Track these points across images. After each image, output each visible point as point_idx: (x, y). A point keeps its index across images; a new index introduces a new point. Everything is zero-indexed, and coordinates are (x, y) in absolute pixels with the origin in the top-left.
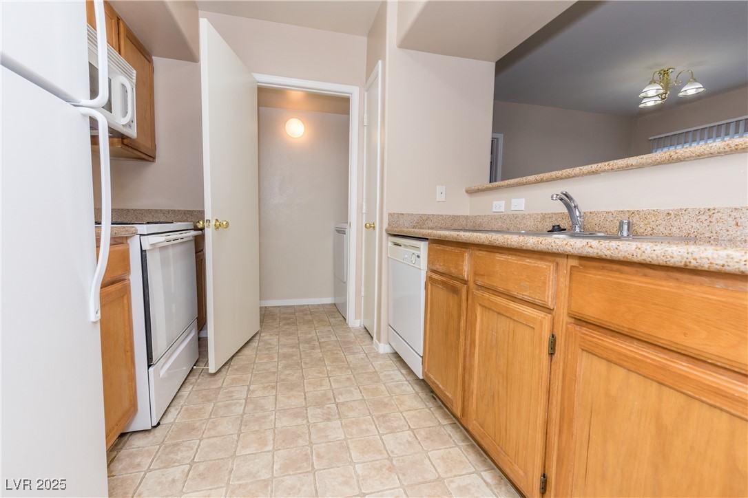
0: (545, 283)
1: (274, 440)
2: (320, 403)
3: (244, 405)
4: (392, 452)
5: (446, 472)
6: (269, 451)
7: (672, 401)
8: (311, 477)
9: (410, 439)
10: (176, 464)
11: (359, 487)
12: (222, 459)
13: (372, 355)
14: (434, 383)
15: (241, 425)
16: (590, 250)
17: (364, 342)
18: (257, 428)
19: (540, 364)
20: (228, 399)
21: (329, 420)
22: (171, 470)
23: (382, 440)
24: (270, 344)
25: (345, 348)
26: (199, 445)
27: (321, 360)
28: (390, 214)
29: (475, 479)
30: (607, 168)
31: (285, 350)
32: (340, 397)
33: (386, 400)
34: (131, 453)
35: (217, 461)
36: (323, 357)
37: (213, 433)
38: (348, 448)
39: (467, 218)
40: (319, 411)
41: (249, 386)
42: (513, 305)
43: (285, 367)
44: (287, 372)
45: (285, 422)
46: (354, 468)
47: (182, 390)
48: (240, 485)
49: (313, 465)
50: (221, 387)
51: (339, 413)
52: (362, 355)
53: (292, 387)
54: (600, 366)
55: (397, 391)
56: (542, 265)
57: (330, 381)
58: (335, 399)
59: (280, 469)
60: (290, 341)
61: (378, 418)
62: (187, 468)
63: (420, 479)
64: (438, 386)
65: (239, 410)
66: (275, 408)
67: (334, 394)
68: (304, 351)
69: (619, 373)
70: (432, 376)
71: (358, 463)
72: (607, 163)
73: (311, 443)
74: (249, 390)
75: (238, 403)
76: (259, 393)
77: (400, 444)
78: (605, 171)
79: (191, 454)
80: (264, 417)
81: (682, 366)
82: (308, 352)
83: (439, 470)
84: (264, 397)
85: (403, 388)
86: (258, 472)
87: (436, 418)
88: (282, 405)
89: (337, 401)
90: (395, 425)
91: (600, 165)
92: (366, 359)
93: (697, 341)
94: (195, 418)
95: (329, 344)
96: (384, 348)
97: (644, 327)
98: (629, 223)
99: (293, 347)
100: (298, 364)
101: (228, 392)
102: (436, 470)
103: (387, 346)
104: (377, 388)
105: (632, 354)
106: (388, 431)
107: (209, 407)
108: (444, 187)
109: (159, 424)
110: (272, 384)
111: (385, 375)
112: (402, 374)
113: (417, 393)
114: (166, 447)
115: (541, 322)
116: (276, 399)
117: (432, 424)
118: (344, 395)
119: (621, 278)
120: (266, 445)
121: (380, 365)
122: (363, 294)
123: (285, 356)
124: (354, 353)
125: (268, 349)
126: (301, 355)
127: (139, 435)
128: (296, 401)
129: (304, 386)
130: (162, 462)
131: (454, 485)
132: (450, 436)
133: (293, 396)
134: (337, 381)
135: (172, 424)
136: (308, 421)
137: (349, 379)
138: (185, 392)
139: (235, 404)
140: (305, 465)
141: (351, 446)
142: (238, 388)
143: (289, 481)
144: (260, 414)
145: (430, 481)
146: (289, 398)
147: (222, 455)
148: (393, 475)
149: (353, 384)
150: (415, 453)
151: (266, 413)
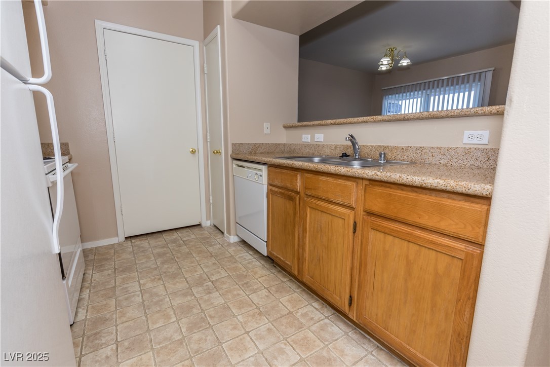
0: (351, 194)
1: (175, 313)
2: (200, 282)
3: (141, 296)
4: (258, 304)
5: (293, 308)
6: (174, 322)
7: (414, 248)
8: (210, 330)
9: (266, 294)
10: (103, 346)
11: (244, 328)
12: (141, 334)
13: (226, 245)
14: (277, 257)
15: (144, 309)
16: (376, 177)
17: (217, 236)
18: (158, 309)
19: (348, 238)
20: (125, 293)
21: (210, 293)
22: (101, 351)
23: (250, 298)
24: (143, 247)
25: (204, 243)
26: (117, 330)
27: (189, 254)
28: (233, 144)
29: (310, 308)
30: (372, 120)
31: (158, 250)
32: (212, 276)
33: (245, 273)
35: (137, 337)
36: (190, 251)
37: (124, 319)
38: (229, 308)
39: (284, 145)
40: (200, 288)
41: (139, 281)
42: (331, 206)
43: (163, 263)
44: (166, 266)
45: (178, 301)
46: (237, 319)
47: (82, 294)
48: (162, 347)
49: (209, 323)
50: (115, 286)
51: (215, 287)
52: (219, 246)
53: (174, 276)
54: (380, 236)
55: (250, 266)
56: (349, 183)
57: (201, 267)
58: (209, 279)
59: (187, 330)
60: (159, 243)
61: (243, 285)
62: (114, 347)
63: (279, 315)
64: (280, 259)
65: (139, 299)
66: (167, 292)
67: (207, 275)
68: (173, 249)
69: (390, 238)
70: (275, 253)
71: (239, 315)
72: (372, 117)
73: (202, 310)
74: (140, 284)
75: (135, 295)
76: (149, 285)
77: (262, 298)
78: (371, 122)
79: (113, 336)
80: (161, 301)
81: (418, 233)
82: (177, 249)
83: (288, 308)
84: (155, 287)
85: (254, 263)
86: (172, 336)
87: (279, 278)
88: (171, 290)
89: (211, 280)
90: (255, 287)
91: (368, 118)
92: (222, 248)
93: (425, 221)
94: (103, 312)
95: (191, 242)
96: (233, 239)
97: (402, 216)
98: (384, 153)
99: (163, 247)
100: (172, 259)
101: (123, 289)
102: (287, 308)
103: (236, 237)
104: (236, 267)
105: (396, 229)
106: (252, 292)
107: (113, 302)
108: (269, 124)
109: (74, 322)
111: (239, 257)
112: (251, 254)
113: (263, 265)
114: (88, 337)
115: (349, 215)
116: (165, 287)
117: (278, 283)
118: (215, 275)
119: (391, 191)
120: (170, 318)
121: (233, 250)
122: (211, 201)
123: (160, 255)
124: (212, 246)
125: (143, 252)
126: (172, 252)
128: (181, 285)
129: (183, 274)
130: (91, 348)
131: (299, 314)
132: (290, 287)
133: (177, 282)
134: (207, 267)
135: (85, 320)
136: (195, 297)
137: (214, 264)
138: (86, 295)
139: (134, 296)
140: (203, 324)
141: (231, 306)
142: (130, 285)
143: (196, 336)
144: (157, 298)
145: (285, 315)
146: (174, 284)
147: (138, 332)
148: (262, 317)
149: (219, 267)
150: (273, 302)
151: (161, 298)
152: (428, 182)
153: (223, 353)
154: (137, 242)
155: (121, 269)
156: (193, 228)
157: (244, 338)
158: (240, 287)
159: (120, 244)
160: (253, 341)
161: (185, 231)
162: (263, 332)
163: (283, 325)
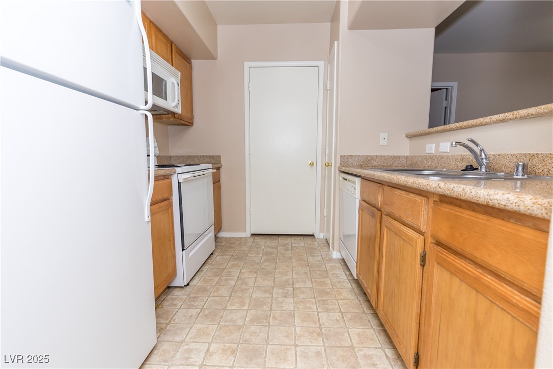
0: (419, 212)
1: (249, 304)
2: (282, 286)
3: (236, 281)
4: (323, 324)
5: (358, 344)
6: (245, 310)
7: (483, 304)
8: (267, 329)
9: (338, 318)
10: (194, 308)
11: (295, 341)
12: (218, 309)
13: (327, 259)
14: (362, 282)
15: (232, 292)
17: (323, 249)
18: (241, 295)
19: (415, 272)
20: (228, 276)
21: (286, 297)
22: (191, 310)
23: (318, 315)
24: (259, 245)
25: (308, 252)
26: (207, 300)
27: (290, 258)
28: (341, 156)
29: (380, 353)
31: (268, 250)
32: (297, 284)
33: (328, 291)
34: (173, 298)
35: (215, 310)
36: (292, 257)
37: (216, 294)
38: (294, 316)
39: (407, 157)
40: (281, 291)
41: (241, 270)
42: (403, 228)
43: (265, 261)
44: (266, 264)
45: (258, 294)
46: (295, 329)
47: (203, 267)
48: (225, 325)
49: (269, 322)
50: (225, 268)
51: (293, 294)
52: (320, 258)
53: (267, 273)
54: (446, 275)
55: (338, 286)
56: (418, 198)
57: (292, 273)
58: (293, 285)
59: (249, 321)
60: (272, 244)
61: (319, 301)
62: (199, 310)
63: (338, 344)
64: (363, 284)
65: (233, 283)
66: (254, 285)
67: (293, 281)
68: (280, 251)
69: (456, 281)
70: (361, 277)
71: (298, 326)
73: (271, 309)
74: (241, 272)
75: (233, 279)
76: (246, 275)
77: (330, 320)
79: (203, 303)
80: (246, 290)
81: (488, 279)
82: (283, 252)
83: (353, 341)
84: (248, 278)
85: (344, 284)
86: (237, 320)
87: (362, 308)
88: (258, 284)
89: (294, 286)
90: (331, 307)
91: (506, 114)
92: (322, 262)
93: (496, 261)
94: (208, 284)
95: (298, 249)
96: (336, 255)
97: (468, 250)
99: (273, 248)
100: (274, 259)
101: (228, 272)
102: (351, 341)
103: (339, 254)
104: (324, 282)
105: (462, 268)
106: (324, 310)
107: (217, 279)
108: (387, 134)
109: (188, 284)
110: (255, 270)
111: (333, 274)
112: (346, 274)
113: (353, 289)
114: (190, 298)
115: (416, 241)
116: (256, 280)
117: (357, 311)
118: (300, 284)
119: (458, 212)
120: (244, 306)
121: (331, 266)
122: (325, 214)
123: (267, 254)
124: (313, 256)
125: (257, 248)
126: (277, 254)
127: (178, 289)
128: (268, 283)
129: (275, 274)
130: (187, 306)
131: (362, 353)
132: (369, 321)
133: (266, 279)
134: (298, 274)
135: (195, 285)
136: (272, 296)
137: (306, 273)
138: (205, 269)
139: (231, 279)
140: (265, 321)
141: (296, 315)
142: (234, 270)
143: (253, 328)
144: (245, 287)
145: (345, 347)
146: (264, 280)
147: (218, 307)
148: (320, 338)
149: (308, 277)
150: (340, 328)
151: (248, 287)
152: (495, 197)
153: (264, 353)
154: (258, 239)
155: (235, 257)
156: (307, 237)
157: (290, 349)
158: (316, 302)
159: (246, 238)
160: (296, 356)
161: (298, 238)
162: (311, 352)
163: (335, 355)
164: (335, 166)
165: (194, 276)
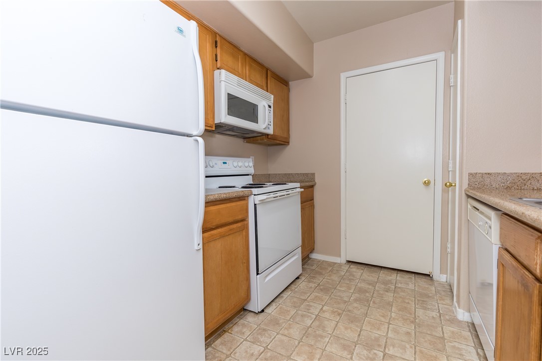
2: (369, 346)
3: (313, 320)
10: (259, 344)
12: (282, 355)
13: (447, 317)
15: (304, 335)
17: (443, 300)
18: (313, 343)
20: (306, 311)
22: (255, 346)
24: (354, 276)
25: (418, 300)
26: (275, 337)
27: (390, 305)
28: (470, 174)
31: (363, 285)
32: (391, 348)
34: (244, 324)
35: (279, 355)
36: (393, 302)
37: (286, 332)
40: (366, 352)
41: (323, 306)
43: (356, 300)
44: (355, 305)
45: (334, 349)
47: (285, 292)
50: (306, 300)
52: (435, 314)
53: (353, 320)
57: (388, 328)
58: (385, 348)
60: (371, 278)
62: (262, 349)
65: (309, 322)
66: (333, 332)
67: (386, 342)
68: (378, 291)
74: (322, 309)
75: (310, 316)
76: (327, 315)
79: (268, 341)
80: (322, 337)
82: (382, 292)
84: (329, 320)
88: (338, 333)
89: (387, 351)
92: (438, 321)
94: (281, 316)
95: (404, 291)
96: (462, 315)
99: (370, 284)
100: (368, 301)
101: (308, 305)
103: (467, 314)
107: (293, 312)
109: (263, 311)
110: (340, 311)
111: (454, 347)
112: (478, 354)
116: (336, 326)
118: (396, 349)
121: (453, 332)
122: (449, 250)
123: (361, 291)
124: (425, 309)
125: (350, 280)
126: (373, 293)
127: (252, 314)
128: (351, 334)
129: (363, 323)
130: (253, 339)
133: (351, 328)
134: (396, 331)
135: (269, 314)
137: (408, 333)
138: (285, 295)
142: (315, 305)
144: (320, 332)
146: (346, 328)
147: (283, 352)
149: (411, 341)
151: (324, 334)
154: (354, 268)
155: (322, 287)
156: (421, 276)
159: (340, 265)
161: (407, 276)
164: (461, 187)
165: (272, 301)
